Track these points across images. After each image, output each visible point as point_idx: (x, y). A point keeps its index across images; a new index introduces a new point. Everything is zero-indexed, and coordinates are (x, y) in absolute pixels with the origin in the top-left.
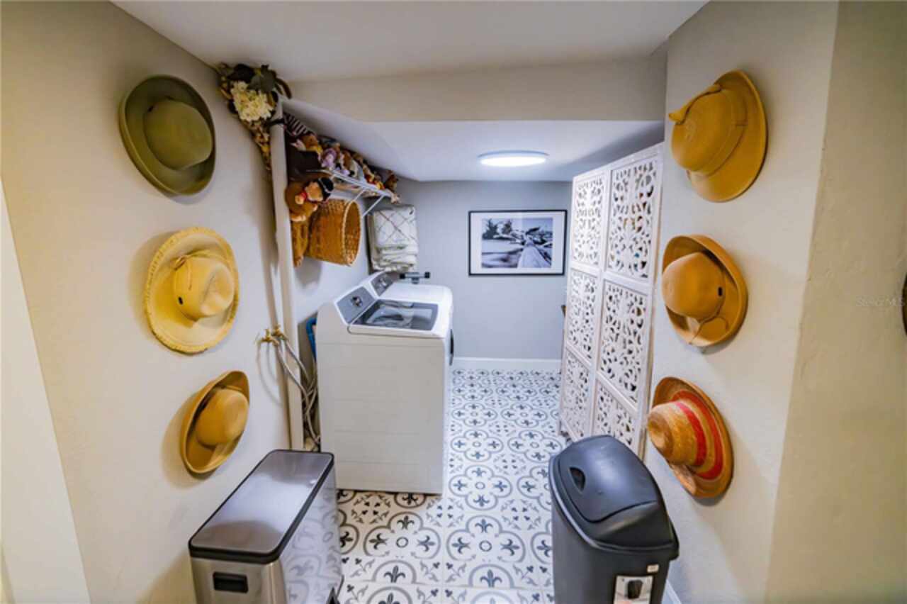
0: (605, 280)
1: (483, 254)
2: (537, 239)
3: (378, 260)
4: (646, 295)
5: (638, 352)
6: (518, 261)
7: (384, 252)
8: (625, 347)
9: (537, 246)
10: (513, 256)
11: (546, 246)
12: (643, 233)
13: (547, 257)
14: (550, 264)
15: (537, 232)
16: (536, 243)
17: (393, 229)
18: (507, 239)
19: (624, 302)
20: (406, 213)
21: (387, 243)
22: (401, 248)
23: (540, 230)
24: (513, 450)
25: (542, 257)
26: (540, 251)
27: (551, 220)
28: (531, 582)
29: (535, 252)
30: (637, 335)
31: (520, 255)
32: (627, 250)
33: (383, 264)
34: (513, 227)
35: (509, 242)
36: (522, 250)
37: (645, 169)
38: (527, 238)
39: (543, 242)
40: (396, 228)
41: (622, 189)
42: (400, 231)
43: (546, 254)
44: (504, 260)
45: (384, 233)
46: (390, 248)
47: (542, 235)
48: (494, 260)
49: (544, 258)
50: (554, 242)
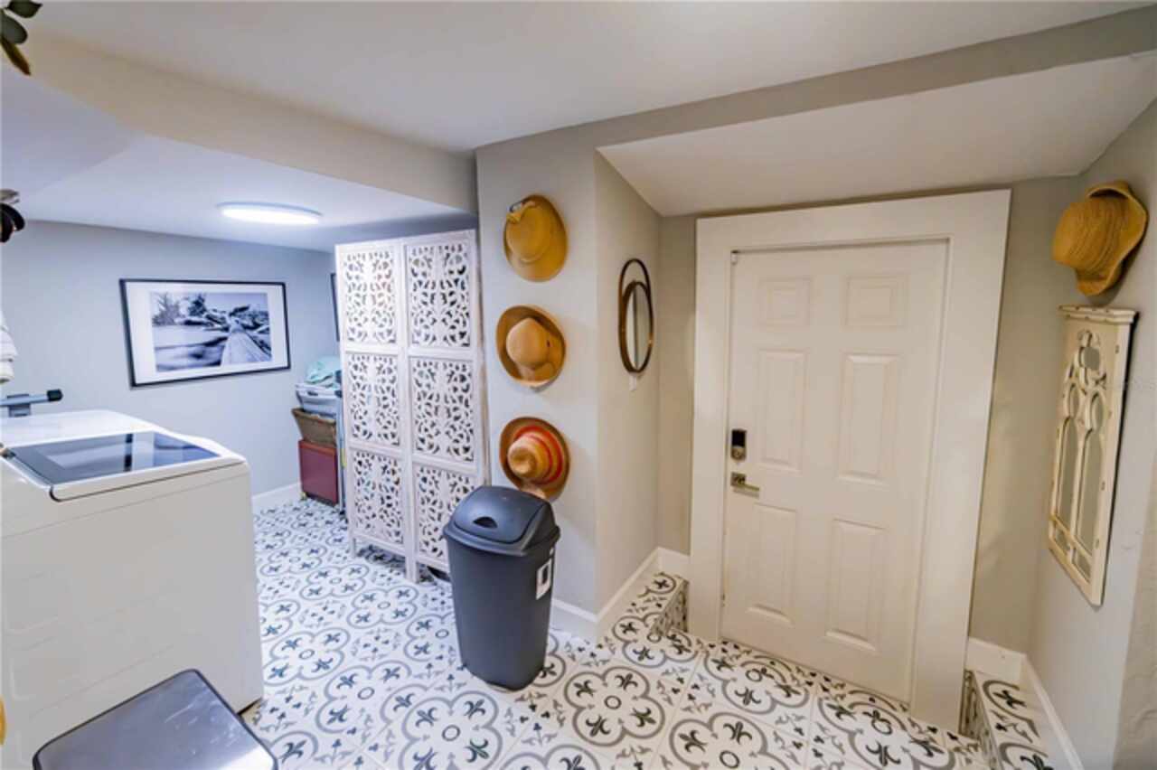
0: (410, 357)
1: (157, 349)
2: (248, 322)
4: (471, 361)
5: (467, 415)
6: (221, 355)
8: (449, 416)
9: (249, 332)
10: (214, 349)
11: (261, 332)
12: (458, 307)
13: (264, 346)
14: (270, 355)
15: (246, 312)
16: (246, 327)
18: (199, 324)
19: (441, 374)
23: (251, 310)
24: (314, 600)
25: (257, 348)
26: (254, 339)
27: (265, 295)
28: (438, 673)
29: (245, 340)
30: (464, 400)
31: (223, 347)
32: (439, 324)
34: (209, 305)
35: (203, 328)
36: (225, 339)
37: (453, 249)
38: (231, 321)
39: (257, 326)
41: (423, 264)
43: (262, 342)
44: (198, 356)
47: (253, 317)
48: (182, 357)
49: (261, 347)
50: (272, 326)
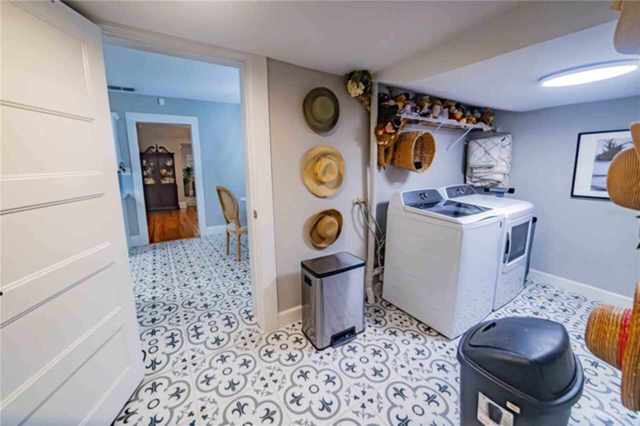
3: (471, 177)
7: (474, 171)
17: (484, 152)
20: (498, 140)
21: (477, 164)
22: (490, 168)
33: (474, 180)
40: (486, 152)
42: (489, 154)
45: (475, 156)
46: (480, 167)
